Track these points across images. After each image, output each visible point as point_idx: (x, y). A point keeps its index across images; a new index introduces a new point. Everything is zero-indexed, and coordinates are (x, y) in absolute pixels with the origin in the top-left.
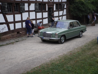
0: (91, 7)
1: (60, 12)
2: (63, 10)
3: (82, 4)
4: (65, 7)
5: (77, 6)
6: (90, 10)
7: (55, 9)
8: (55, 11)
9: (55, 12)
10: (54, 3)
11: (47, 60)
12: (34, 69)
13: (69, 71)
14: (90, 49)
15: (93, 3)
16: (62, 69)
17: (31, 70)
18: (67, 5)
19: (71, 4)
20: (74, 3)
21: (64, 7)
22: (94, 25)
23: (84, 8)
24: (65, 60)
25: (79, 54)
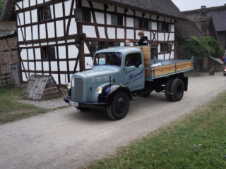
0: (208, 48)
1: (166, 55)
2: (170, 53)
3: (197, 44)
4: (173, 48)
5: (189, 48)
6: (207, 52)
7: (159, 51)
8: (160, 54)
9: (159, 56)
10: (158, 42)
11: (165, 121)
12: (152, 133)
13: (203, 137)
14: (222, 107)
15: (210, 43)
16: (193, 134)
17: (148, 135)
18: (175, 46)
19: (180, 44)
20: (184, 43)
21: (171, 48)
22: (213, 75)
23: (199, 49)
24: (192, 121)
25: (209, 114)
